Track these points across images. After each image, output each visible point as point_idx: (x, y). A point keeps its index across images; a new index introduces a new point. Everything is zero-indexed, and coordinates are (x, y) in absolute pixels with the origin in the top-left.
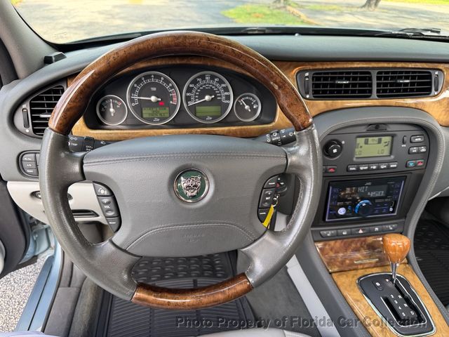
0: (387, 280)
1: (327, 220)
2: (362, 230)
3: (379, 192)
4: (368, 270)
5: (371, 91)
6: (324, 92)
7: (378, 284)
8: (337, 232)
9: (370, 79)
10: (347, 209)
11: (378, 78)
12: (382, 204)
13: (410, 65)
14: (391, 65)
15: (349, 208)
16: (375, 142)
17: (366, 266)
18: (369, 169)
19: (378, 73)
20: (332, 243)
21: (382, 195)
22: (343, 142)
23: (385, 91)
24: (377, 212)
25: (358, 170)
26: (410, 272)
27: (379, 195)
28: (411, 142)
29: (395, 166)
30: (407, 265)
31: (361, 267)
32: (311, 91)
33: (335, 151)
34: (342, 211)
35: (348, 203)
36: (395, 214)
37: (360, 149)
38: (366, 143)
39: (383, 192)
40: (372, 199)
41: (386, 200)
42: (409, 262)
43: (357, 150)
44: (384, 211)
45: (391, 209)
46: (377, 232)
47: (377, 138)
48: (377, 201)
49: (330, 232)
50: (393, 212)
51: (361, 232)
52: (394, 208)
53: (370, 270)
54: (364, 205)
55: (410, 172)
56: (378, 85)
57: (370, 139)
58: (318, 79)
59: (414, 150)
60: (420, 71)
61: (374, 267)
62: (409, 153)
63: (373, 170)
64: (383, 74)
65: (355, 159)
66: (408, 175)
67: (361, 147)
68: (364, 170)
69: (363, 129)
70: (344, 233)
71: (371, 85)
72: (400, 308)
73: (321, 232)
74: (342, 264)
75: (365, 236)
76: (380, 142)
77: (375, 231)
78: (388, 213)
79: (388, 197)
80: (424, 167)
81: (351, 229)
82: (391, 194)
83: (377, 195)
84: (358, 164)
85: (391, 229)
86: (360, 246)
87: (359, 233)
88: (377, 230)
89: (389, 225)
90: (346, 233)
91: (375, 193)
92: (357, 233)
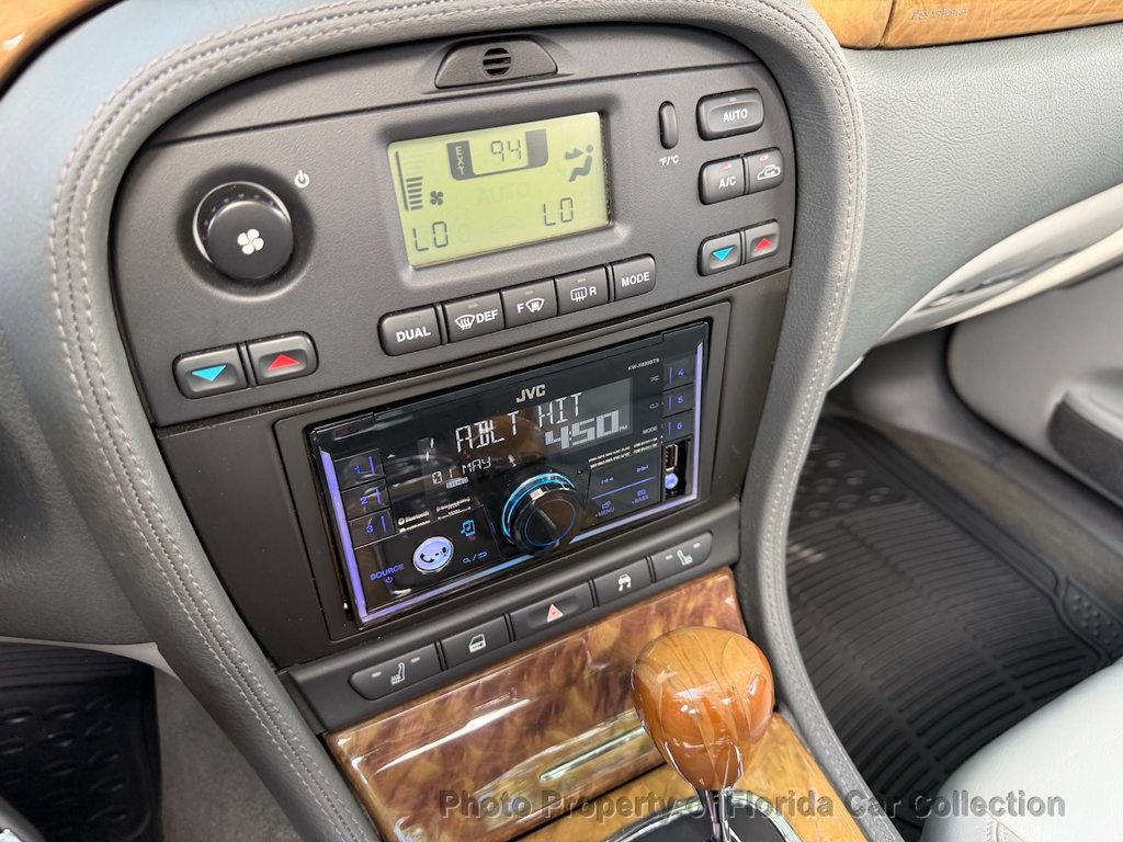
2: (558, 605)
3: (600, 420)
8: (440, 652)
10: (456, 540)
12: (622, 472)
15: (467, 529)
16: (512, 160)
18: (506, 322)
21: (615, 429)
22: (301, 181)
24: (607, 509)
27: (601, 433)
28: (703, 135)
29: (645, 277)
30: (776, 723)
33: (250, 242)
36: (693, 497)
37: (430, 212)
39: (615, 415)
40: (574, 460)
41: (640, 448)
42: (782, 701)
43: (408, 219)
44: (642, 496)
46: (627, 591)
47: (516, 134)
48: (596, 463)
49: (401, 663)
50: (681, 489)
51: (554, 614)
52: (681, 472)
54: (538, 494)
55: (722, 294)
57: (479, 141)
59: (722, 177)
62: (703, 200)
65: (407, 277)
66: (719, 313)
67: (437, 198)
68: (479, 331)
69: (407, 79)
70: (473, 648)
73: (357, 678)
75: (580, 626)
76: (537, 155)
77: (621, 589)
78: (660, 503)
79: (644, 432)
80: (783, 260)
81: (503, 615)
82: (658, 418)
83: (591, 437)
84: (439, 302)
85: (688, 560)
86: (561, 682)
87: (549, 620)
88: (625, 585)
89: (673, 549)
90: (484, 642)
91: (582, 428)
92: (539, 623)
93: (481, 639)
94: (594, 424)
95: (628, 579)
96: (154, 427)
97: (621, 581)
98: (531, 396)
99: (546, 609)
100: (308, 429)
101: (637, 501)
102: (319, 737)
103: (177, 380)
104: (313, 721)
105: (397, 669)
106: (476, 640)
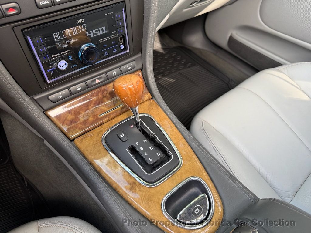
0: (132, 126)
1: (48, 81)
2: (98, 79)
3: (100, 29)
4: (113, 121)
7: (122, 135)
8: (70, 91)
10: (68, 61)
12: (109, 43)
15: (70, 58)
17: (111, 117)
21: (105, 32)
24: (106, 54)
25: (53, 2)
26: (154, 107)
27: (101, 33)
30: (151, 101)
31: (107, 119)
34: (63, 65)
35: (65, 53)
36: (128, 51)
39: (104, 28)
40: (95, 40)
41: (112, 37)
42: (153, 97)
44: (115, 50)
45: (122, 47)
46: (116, 76)
48: (101, 41)
49: (60, 93)
50: (125, 49)
51: (97, 81)
52: (124, 44)
53: (116, 119)
61: (120, 114)
68: (62, 2)
70: (78, 89)
72: (146, 154)
73: (50, 97)
74: (85, 124)
75: (105, 85)
77: (114, 75)
78: (120, 52)
79: (113, 33)
81: (84, 82)
82: (115, 29)
83: (99, 34)
85: (130, 68)
86: (102, 97)
87: (96, 83)
88: (115, 74)
89: (126, 65)
90: (80, 88)
91: (96, 31)
92: (94, 83)
93: (79, 87)
94: (99, 30)
95: (115, 73)
97: (114, 73)
98: (80, 22)
99: (95, 80)
100: (22, 30)
101: (114, 52)
102: (43, 112)
104: (41, 109)
105: (60, 95)
106: (78, 88)
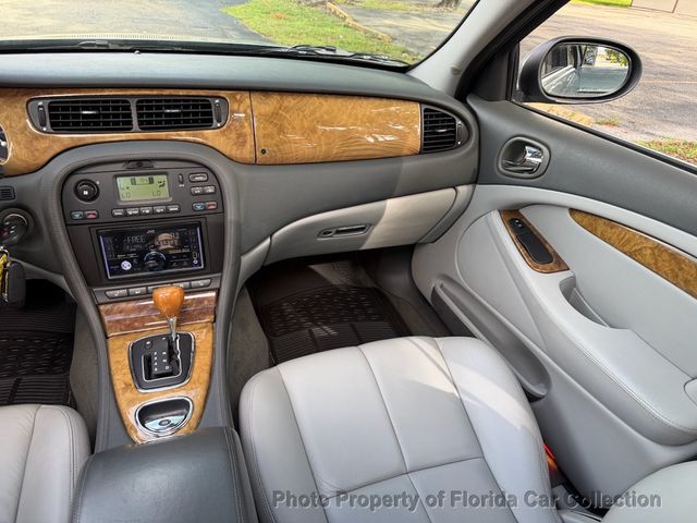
1: (109, 277)
5: (130, 123)
6: (67, 124)
7: (149, 343)
8: (128, 292)
9: (128, 108)
10: (132, 264)
11: (139, 108)
12: (180, 256)
13: (181, 92)
14: (155, 92)
15: (135, 261)
16: (145, 182)
18: (140, 214)
19: (139, 102)
20: (123, 305)
21: (176, 245)
22: (98, 183)
23: (150, 123)
24: (174, 265)
25: (126, 215)
26: (206, 331)
28: (190, 181)
29: (176, 209)
30: (208, 324)
32: (48, 123)
33: (86, 193)
34: (126, 265)
35: (132, 256)
36: (203, 267)
37: (125, 191)
38: (134, 183)
39: (176, 241)
41: (184, 251)
42: (214, 321)
43: (121, 192)
44: (185, 264)
45: (196, 262)
47: (147, 178)
49: (118, 292)
50: (198, 265)
52: (199, 259)
55: (202, 216)
56: (140, 116)
57: (137, 178)
58: (56, 109)
59: (198, 190)
60: (195, 99)
62: (192, 195)
63: (147, 214)
64: (143, 104)
65: (121, 203)
66: (203, 220)
67: (128, 188)
68: (133, 215)
69: (119, 167)
70: (137, 293)
71: (129, 116)
72: (156, 364)
73: (107, 293)
76: (151, 181)
78: (193, 267)
79: (185, 247)
80: (220, 210)
81: (146, 287)
84: (125, 208)
85: (202, 285)
89: (198, 281)
90: (140, 292)
95: (183, 286)
96: (66, 225)
100: (97, 231)
102: (95, 306)
103: (71, 216)
104: (96, 301)
105: (117, 293)
106: (138, 291)
